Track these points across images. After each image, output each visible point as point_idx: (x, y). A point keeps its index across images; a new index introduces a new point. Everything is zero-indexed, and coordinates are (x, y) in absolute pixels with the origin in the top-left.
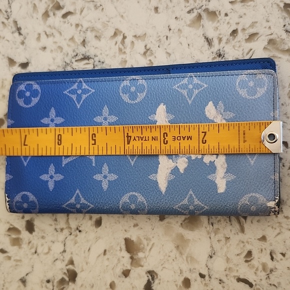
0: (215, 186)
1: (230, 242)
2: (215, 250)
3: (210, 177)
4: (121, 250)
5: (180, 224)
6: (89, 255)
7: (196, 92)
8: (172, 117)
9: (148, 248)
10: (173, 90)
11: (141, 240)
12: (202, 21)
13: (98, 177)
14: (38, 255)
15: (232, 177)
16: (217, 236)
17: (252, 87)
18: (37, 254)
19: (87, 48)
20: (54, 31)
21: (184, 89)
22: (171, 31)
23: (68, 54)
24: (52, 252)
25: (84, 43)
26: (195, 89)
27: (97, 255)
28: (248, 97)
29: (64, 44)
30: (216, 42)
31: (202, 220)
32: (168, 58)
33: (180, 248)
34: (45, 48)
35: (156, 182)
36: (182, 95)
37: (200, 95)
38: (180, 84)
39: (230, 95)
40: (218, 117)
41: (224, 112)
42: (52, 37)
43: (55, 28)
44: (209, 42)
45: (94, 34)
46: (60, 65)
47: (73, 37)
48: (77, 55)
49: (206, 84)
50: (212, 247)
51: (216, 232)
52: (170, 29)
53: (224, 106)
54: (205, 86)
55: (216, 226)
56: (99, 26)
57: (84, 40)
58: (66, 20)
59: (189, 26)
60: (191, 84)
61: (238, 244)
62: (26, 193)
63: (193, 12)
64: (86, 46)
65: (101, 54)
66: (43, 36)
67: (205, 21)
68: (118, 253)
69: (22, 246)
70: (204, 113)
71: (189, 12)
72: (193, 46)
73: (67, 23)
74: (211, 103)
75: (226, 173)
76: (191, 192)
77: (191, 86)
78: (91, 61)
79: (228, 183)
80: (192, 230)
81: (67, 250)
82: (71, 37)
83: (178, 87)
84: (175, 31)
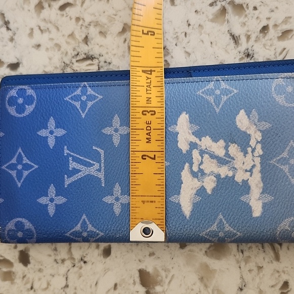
0: (249, 209)
1: (263, 272)
2: (246, 281)
3: (242, 198)
4: (134, 283)
5: (204, 252)
6: (96, 291)
7: (225, 98)
8: (196, 128)
9: (167, 281)
10: (196, 96)
11: (158, 271)
12: (227, 15)
13: (108, 199)
14: (35, 291)
15: (269, 198)
16: (248, 265)
17: (290, 93)
18: (33, 290)
19: (91, 46)
20: (49, 25)
21: (210, 95)
22: (190, 27)
23: (67, 53)
24: (51, 288)
25: (86, 40)
26: (223, 95)
27: (107, 290)
28: (286, 105)
29: (62, 41)
30: (243, 39)
31: (230, 247)
32: (188, 58)
33: (205, 280)
34: (39, 46)
35: (179, 205)
36: (208, 102)
37: (230, 102)
38: (205, 89)
39: (264, 102)
40: (251, 128)
41: (258, 122)
42: (47, 33)
43: (50, 22)
44: (235, 39)
45: (98, 29)
46: (58, 66)
47: (73, 32)
48: (78, 54)
49: (236, 89)
50: (242, 277)
51: (247, 260)
52: (189, 25)
53: (259, 114)
54: (235, 91)
55: (246, 254)
56: (104, 20)
57: (86, 37)
58: (64, 13)
59: (212, 21)
60: (219, 89)
61: (272, 274)
62: (20, 219)
63: (216, 5)
64: (88, 43)
65: (107, 53)
66: (37, 32)
67: (231, 15)
68: (131, 287)
69: (15, 281)
70: (234, 123)
71: (211, 5)
72: (216, 45)
73: (65, 15)
74: (242, 112)
75: (262, 193)
76: (221, 216)
77: (218, 92)
78: (96, 62)
79: (264, 206)
80: (218, 258)
81: (70, 284)
82: (70, 32)
83: (203, 93)
84: (195, 27)
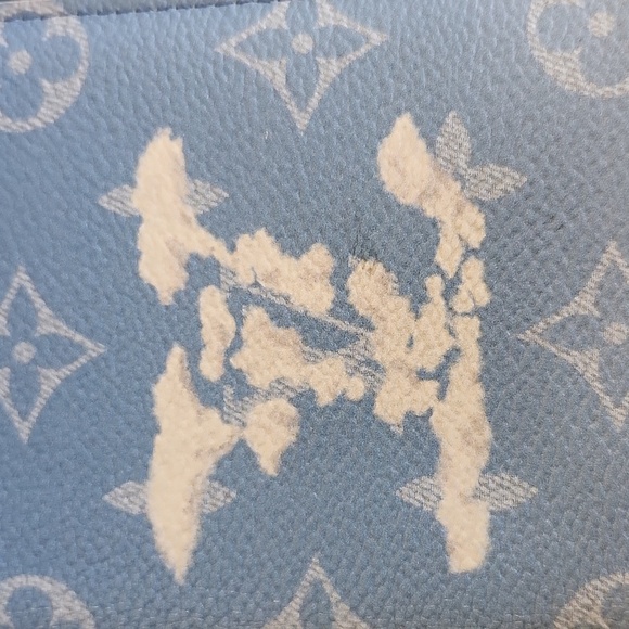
0: (433, 538)
3: (409, 493)
7: (331, 68)
8: (214, 196)
10: (215, 63)
15: (517, 492)
17: (605, 42)
21: (271, 56)
26: (326, 55)
28: (589, 90)
35: (140, 529)
36: (263, 88)
37: (352, 85)
38: (253, 30)
39: (497, 80)
40: (442, 190)
41: (472, 163)
49: (379, 27)
53: (472, 134)
54: (376, 38)
60: (307, 29)
70: (370, 172)
74: (404, 126)
75: (490, 468)
76: (316, 572)
77: (303, 43)
79: (499, 524)
83: (241, 47)
